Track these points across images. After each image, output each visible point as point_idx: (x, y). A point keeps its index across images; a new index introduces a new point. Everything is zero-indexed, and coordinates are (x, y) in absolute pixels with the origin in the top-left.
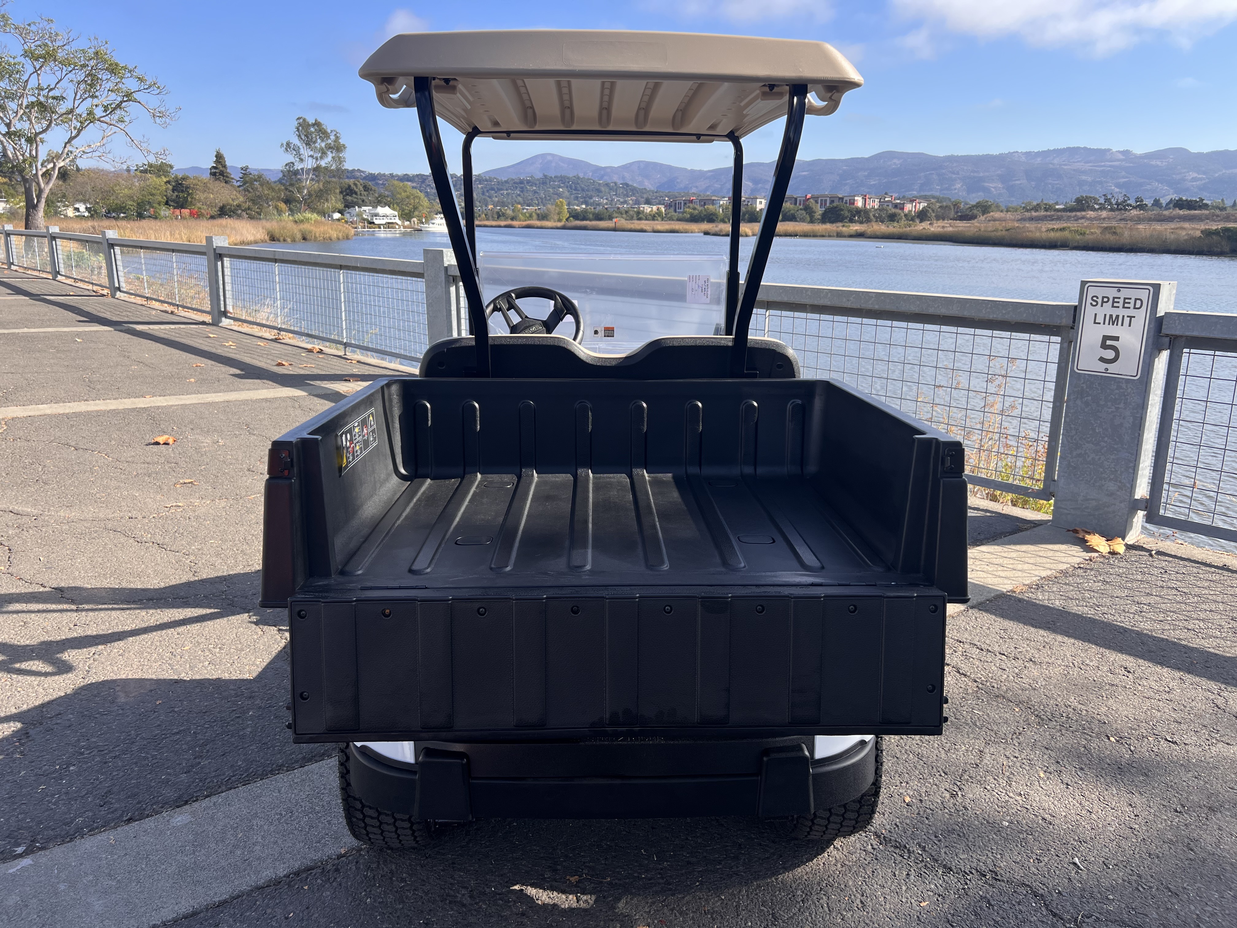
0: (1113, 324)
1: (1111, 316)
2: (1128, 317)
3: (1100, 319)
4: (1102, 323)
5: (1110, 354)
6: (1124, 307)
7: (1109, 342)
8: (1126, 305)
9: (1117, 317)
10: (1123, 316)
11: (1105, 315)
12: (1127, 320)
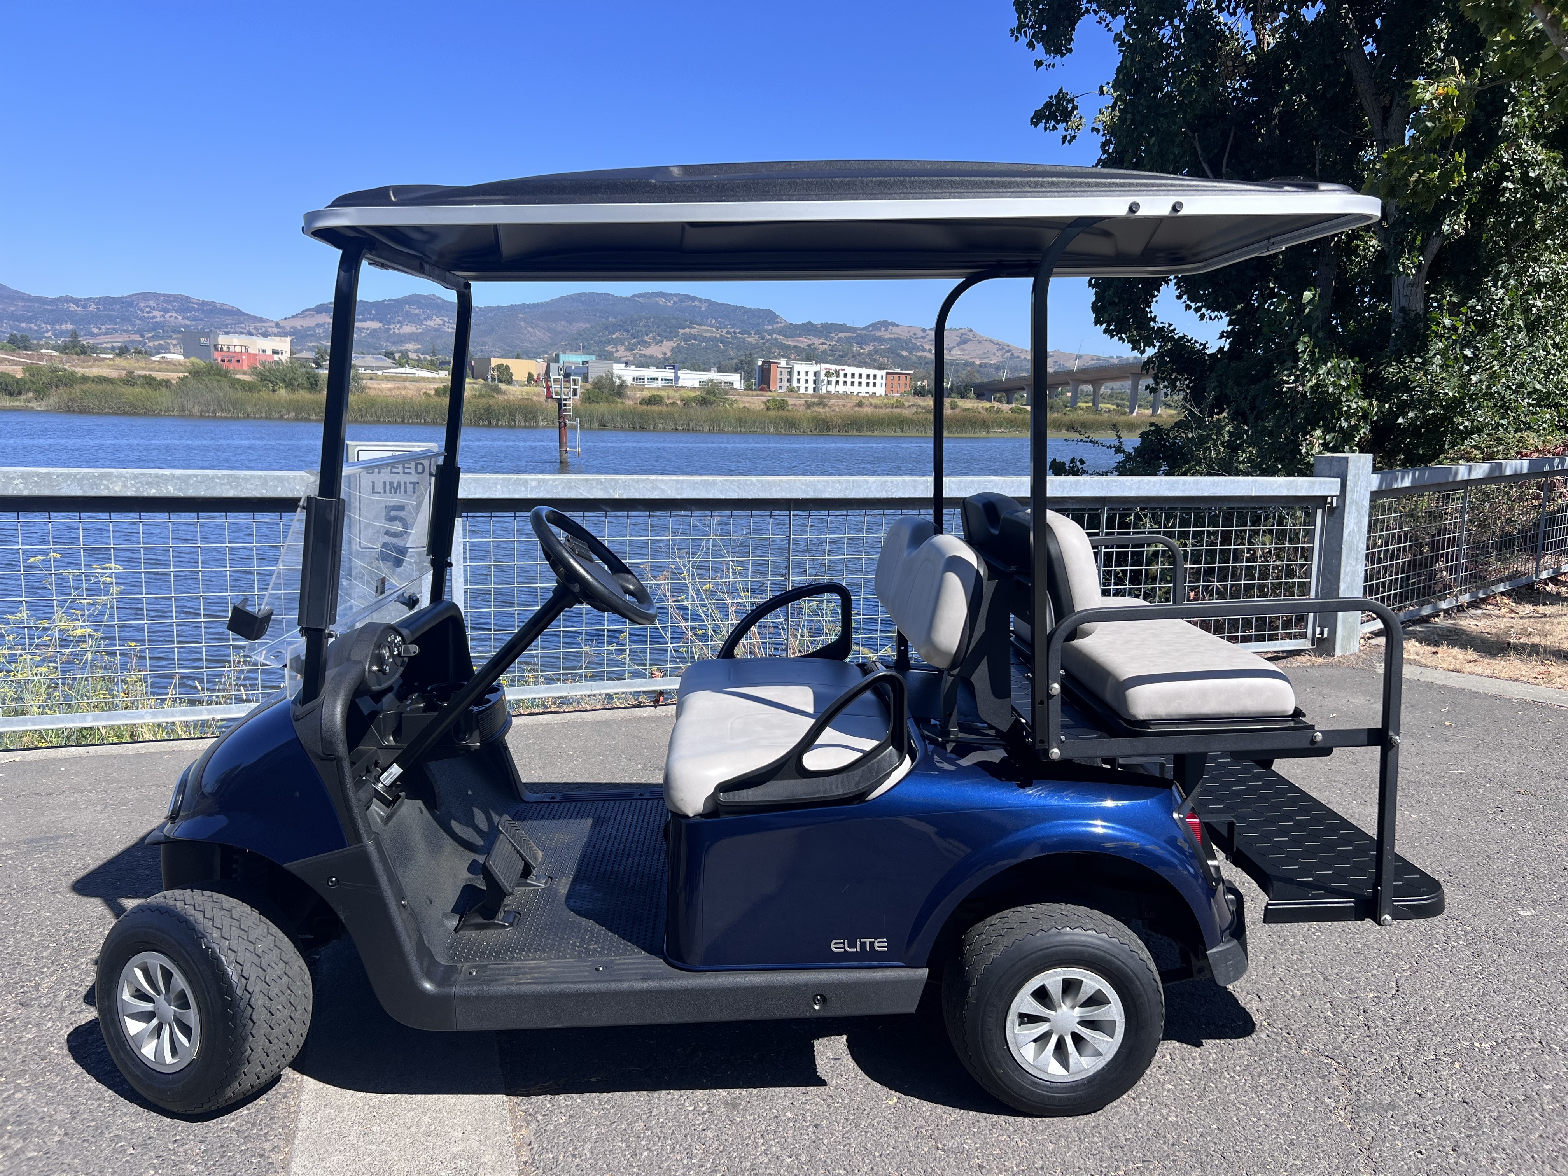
0: (395, 493)
1: (391, 484)
2: (410, 483)
3: (379, 488)
4: (382, 491)
5: (397, 527)
6: (404, 473)
7: (393, 513)
8: (407, 471)
9: (399, 484)
10: (405, 483)
11: (385, 483)
12: (410, 488)
